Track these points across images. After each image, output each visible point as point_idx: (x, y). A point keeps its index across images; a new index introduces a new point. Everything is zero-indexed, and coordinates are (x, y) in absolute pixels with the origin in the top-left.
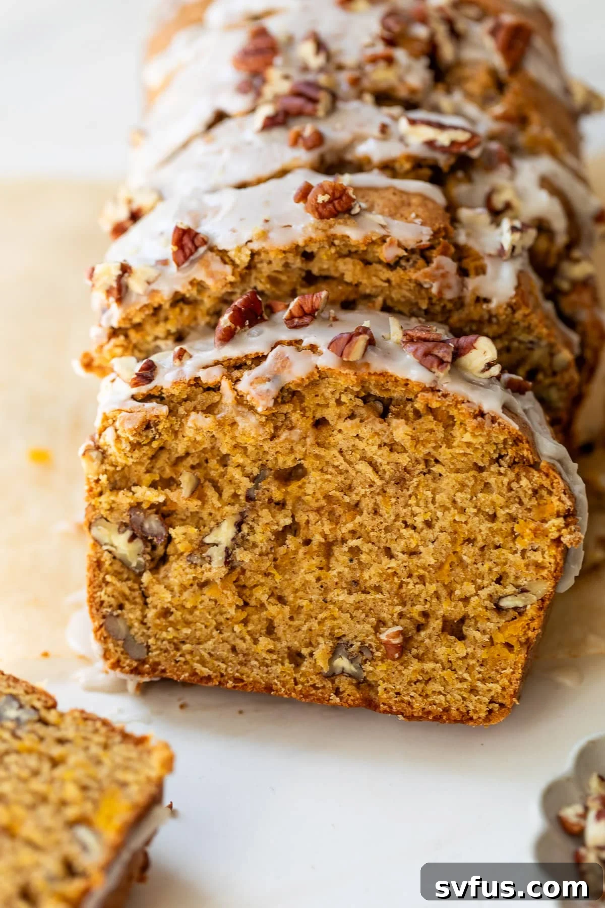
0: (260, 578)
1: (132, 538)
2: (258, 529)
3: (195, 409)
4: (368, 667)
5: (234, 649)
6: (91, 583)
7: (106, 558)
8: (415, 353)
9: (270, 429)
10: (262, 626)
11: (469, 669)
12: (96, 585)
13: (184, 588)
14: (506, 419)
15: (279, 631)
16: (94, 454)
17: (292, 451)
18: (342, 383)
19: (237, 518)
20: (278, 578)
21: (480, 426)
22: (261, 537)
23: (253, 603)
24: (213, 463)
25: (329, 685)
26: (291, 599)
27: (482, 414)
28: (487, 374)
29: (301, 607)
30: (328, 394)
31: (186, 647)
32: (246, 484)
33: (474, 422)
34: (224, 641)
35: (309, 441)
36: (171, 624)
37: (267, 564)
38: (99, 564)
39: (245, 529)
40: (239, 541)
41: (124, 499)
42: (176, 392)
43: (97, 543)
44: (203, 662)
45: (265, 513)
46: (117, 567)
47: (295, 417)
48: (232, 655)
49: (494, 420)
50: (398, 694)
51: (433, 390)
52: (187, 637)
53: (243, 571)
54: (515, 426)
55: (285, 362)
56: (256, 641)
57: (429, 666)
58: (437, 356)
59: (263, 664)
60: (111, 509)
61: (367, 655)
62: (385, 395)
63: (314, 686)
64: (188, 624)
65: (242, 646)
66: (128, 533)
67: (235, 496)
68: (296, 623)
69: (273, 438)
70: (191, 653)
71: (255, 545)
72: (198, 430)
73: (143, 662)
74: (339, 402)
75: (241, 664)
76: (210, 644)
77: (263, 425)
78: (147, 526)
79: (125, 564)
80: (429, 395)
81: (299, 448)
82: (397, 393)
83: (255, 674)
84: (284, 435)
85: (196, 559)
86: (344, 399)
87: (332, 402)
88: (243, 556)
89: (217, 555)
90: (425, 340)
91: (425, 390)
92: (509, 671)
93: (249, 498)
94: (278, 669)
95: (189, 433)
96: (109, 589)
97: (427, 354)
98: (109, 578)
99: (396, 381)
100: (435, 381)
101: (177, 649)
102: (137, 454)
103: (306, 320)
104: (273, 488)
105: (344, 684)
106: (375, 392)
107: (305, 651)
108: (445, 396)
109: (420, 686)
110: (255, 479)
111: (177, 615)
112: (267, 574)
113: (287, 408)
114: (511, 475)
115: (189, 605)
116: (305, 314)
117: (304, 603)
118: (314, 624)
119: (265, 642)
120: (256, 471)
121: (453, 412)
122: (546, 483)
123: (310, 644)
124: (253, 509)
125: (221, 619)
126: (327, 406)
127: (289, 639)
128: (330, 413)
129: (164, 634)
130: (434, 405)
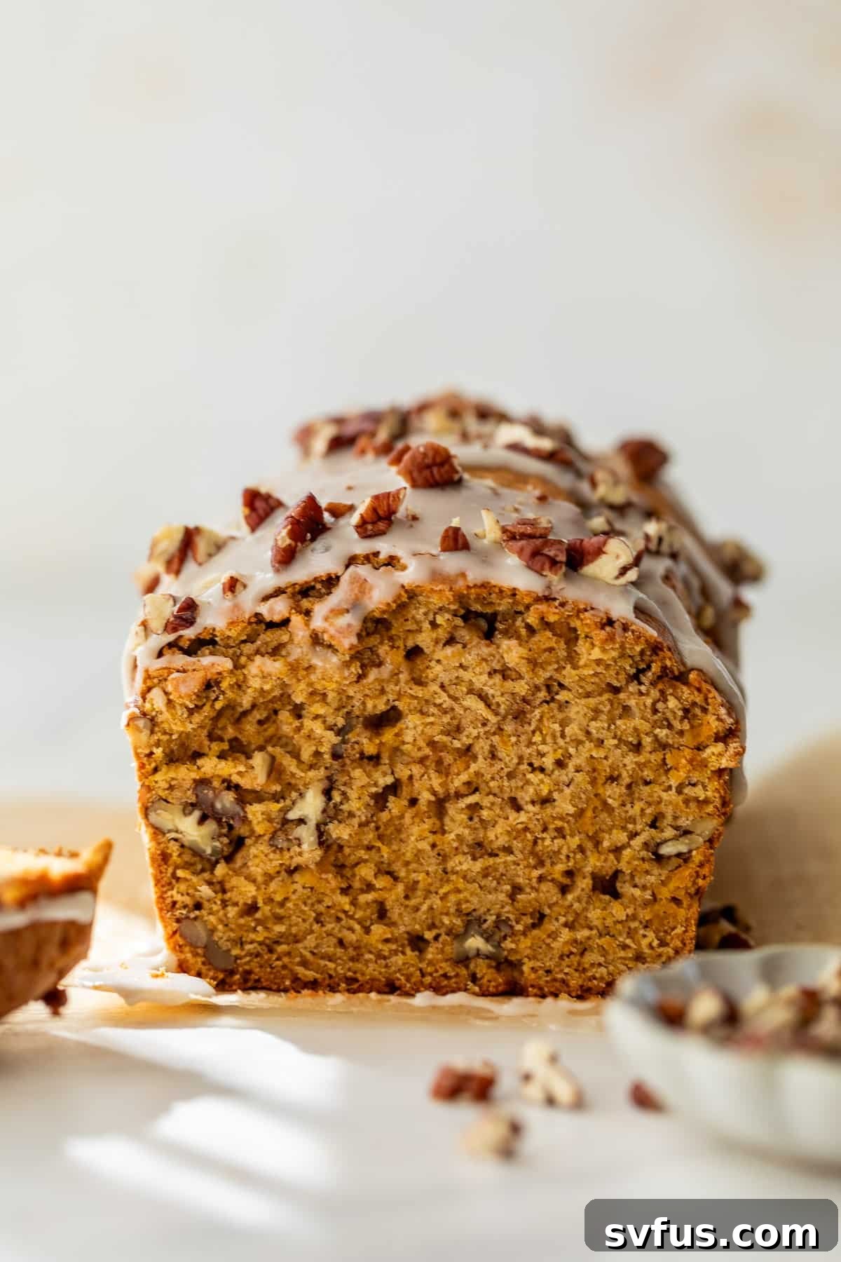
0: (362, 853)
1: (202, 820)
2: (353, 794)
3: (258, 652)
4: (509, 944)
5: (341, 943)
6: (157, 882)
7: (174, 848)
8: (520, 553)
9: (355, 669)
10: (371, 912)
11: (631, 933)
12: (165, 883)
13: (269, 878)
14: (640, 625)
15: (394, 914)
16: (141, 723)
17: (383, 691)
18: (436, 601)
19: (325, 784)
20: (385, 851)
21: (611, 638)
22: (356, 804)
23: (357, 885)
24: (285, 716)
25: (464, 972)
26: (402, 874)
27: (610, 622)
28: (623, 580)
29: (417, 882)
30: (420, 616)
31: (282, 948)
32: (331, 738)
33: (603, 634)
34: (329, 934)
35: (404, 677)
36: (259, 922)
37: (369, 836)
38: (165, 857)
39: (337, 797)
40: (332, 813)
41: (185, 774)
42: (233, 633)
43: (157, 831)
44: (305, 963)
45: (357, 773)
46: (187, 857)
47: (383, 650)
48: (339, 951)
49: (625, 628)
50: (548, 972)
51: (548, 599)
52: (282, 935)
53: (341, 848)
54: (652, 632)
55: (362, 586)
56: (367, 930)
57: (582, 934)
58: (548, 556)
59: (380, 956)
60: (171, 788)
61: (505, 930)
62: (489, 610)
63: (445, 976)
64: (279, 919)
65: (351, 937)
66: (197, 814)
67: (317, 754)
68: (413, 902)
69: (360, 678)
70: (289, 954)
71: (351, 815)
72: (264, 677)
73: (232, 973)
74: (434, 625)
75: (352, 959)
76: (310, 941)
77: (347, 665)
78: (218, 806)
79: (196, 852)
80: (543, 607)
81: (391, 687)
82: (503, 606)
83: (372, 970)
84: (373, 674)
85: (281, 843)
86: (439, 620)
87: (426, 626)
88: (339, 832)
89: (307, 834)
90: (531, 536)
91: (538, 600)
92: (679, 930)
93: (336, 756)
94: (399, 960)
95: (255, 683)
96: (183, 887)
97: (536, 553)
98: (180, 873)
99: (501, 591)
100: (549, 587)
101: (271, 951)
102: (197, 718)
103: (381, 525)
104: (365, 741)
105: (481, 967)
106: (477, 607)
107: (428, 935)
108: (563, 605)
109: (575, 959)
110: (340, 732)
111: (265, 910)
112: (369, 848)
113: (374, 640)
114: (655, 693)
115: (278, 898)
116: (380, 518)
117: (421, 877)
118: (436, 902)
119: (378, 930)
120: (341, 722)
121: (576, 623)
122: (699, 699)
123: (432, 926)
124: (343, 770)
125: (321, 908)
126: (420, 631)
127: (406, 923)
128: (424, 639)
129: (252, 936)
130: (552, 619)
